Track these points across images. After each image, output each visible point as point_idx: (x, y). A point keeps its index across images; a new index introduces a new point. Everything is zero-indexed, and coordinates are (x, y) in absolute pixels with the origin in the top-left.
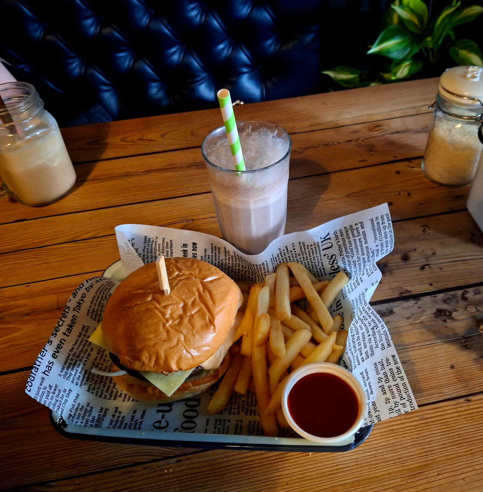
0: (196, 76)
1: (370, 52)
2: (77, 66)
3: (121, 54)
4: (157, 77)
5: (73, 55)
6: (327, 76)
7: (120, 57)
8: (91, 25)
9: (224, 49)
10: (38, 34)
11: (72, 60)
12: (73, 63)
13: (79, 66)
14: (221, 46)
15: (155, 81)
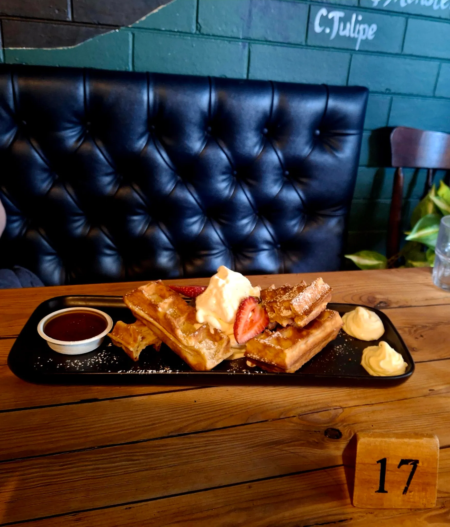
0: (213, 249)
1: (408, 238)
2: (81, 225)
3: (136, 218)
4: (170, 246)
5: (80, 212)
6: (350, 260)
7: (134, 221)
8: (109, 184)
9: (247, 224)
10: (45, 186)
11: (77, 218)
12: (78, 220)
13: (83, 225)
14: (245, 221)
15: (167, 249)
